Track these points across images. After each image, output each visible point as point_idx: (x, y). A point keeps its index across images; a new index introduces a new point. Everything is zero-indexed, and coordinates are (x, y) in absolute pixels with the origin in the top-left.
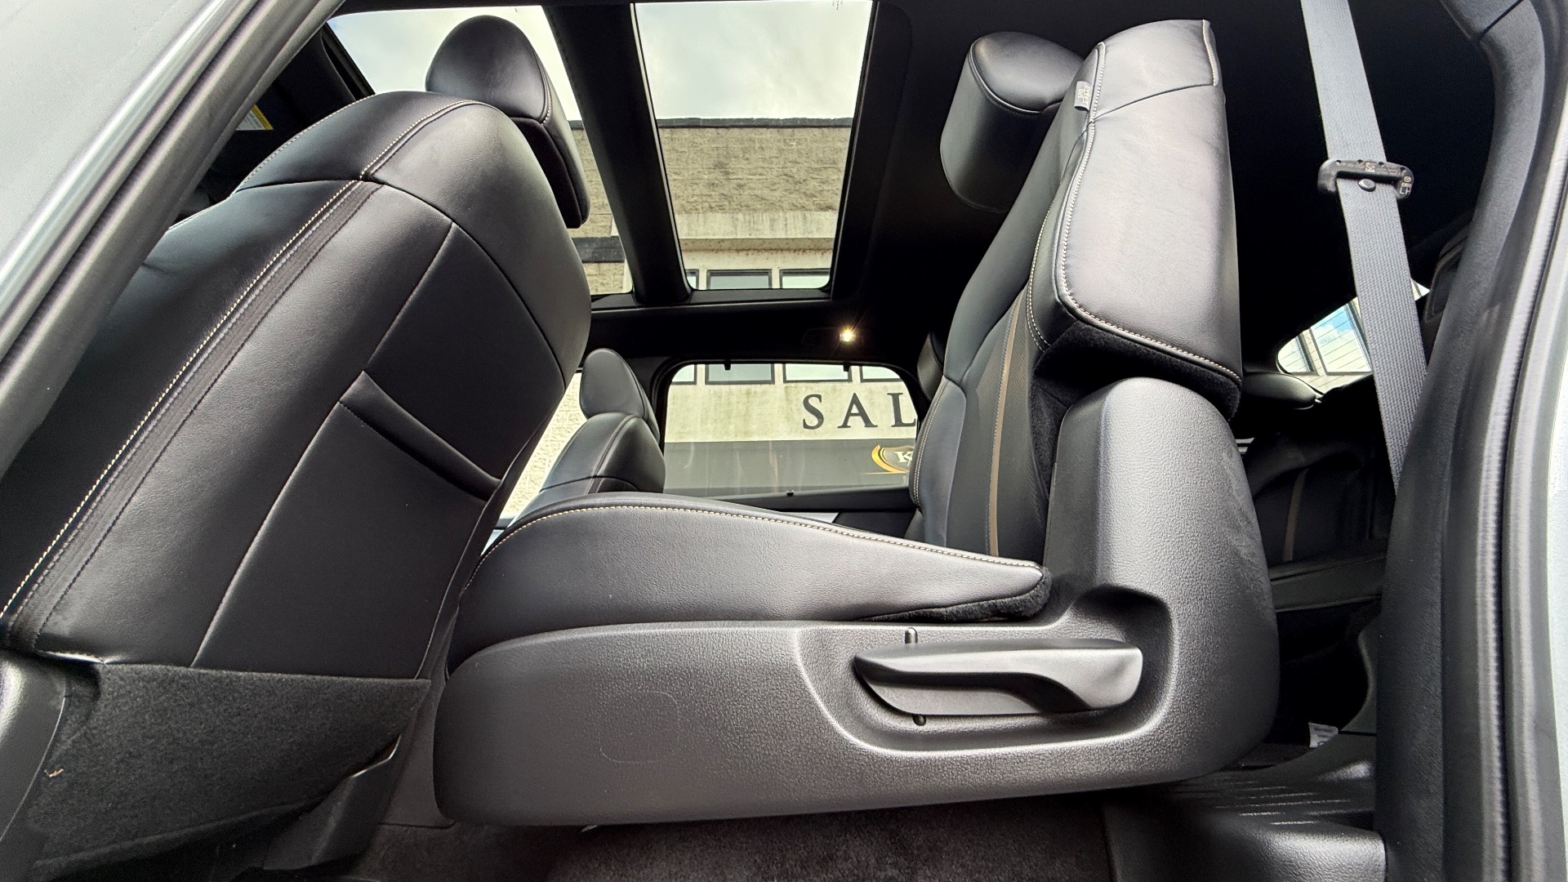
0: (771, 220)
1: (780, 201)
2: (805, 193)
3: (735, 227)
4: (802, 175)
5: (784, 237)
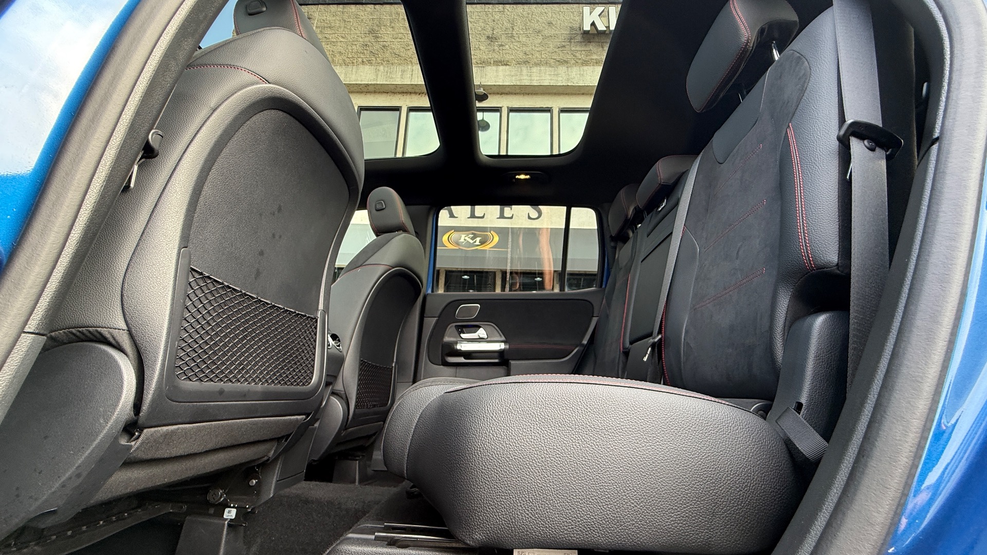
0: (402, 70)
3: (377, 75)
5: (409, 83)
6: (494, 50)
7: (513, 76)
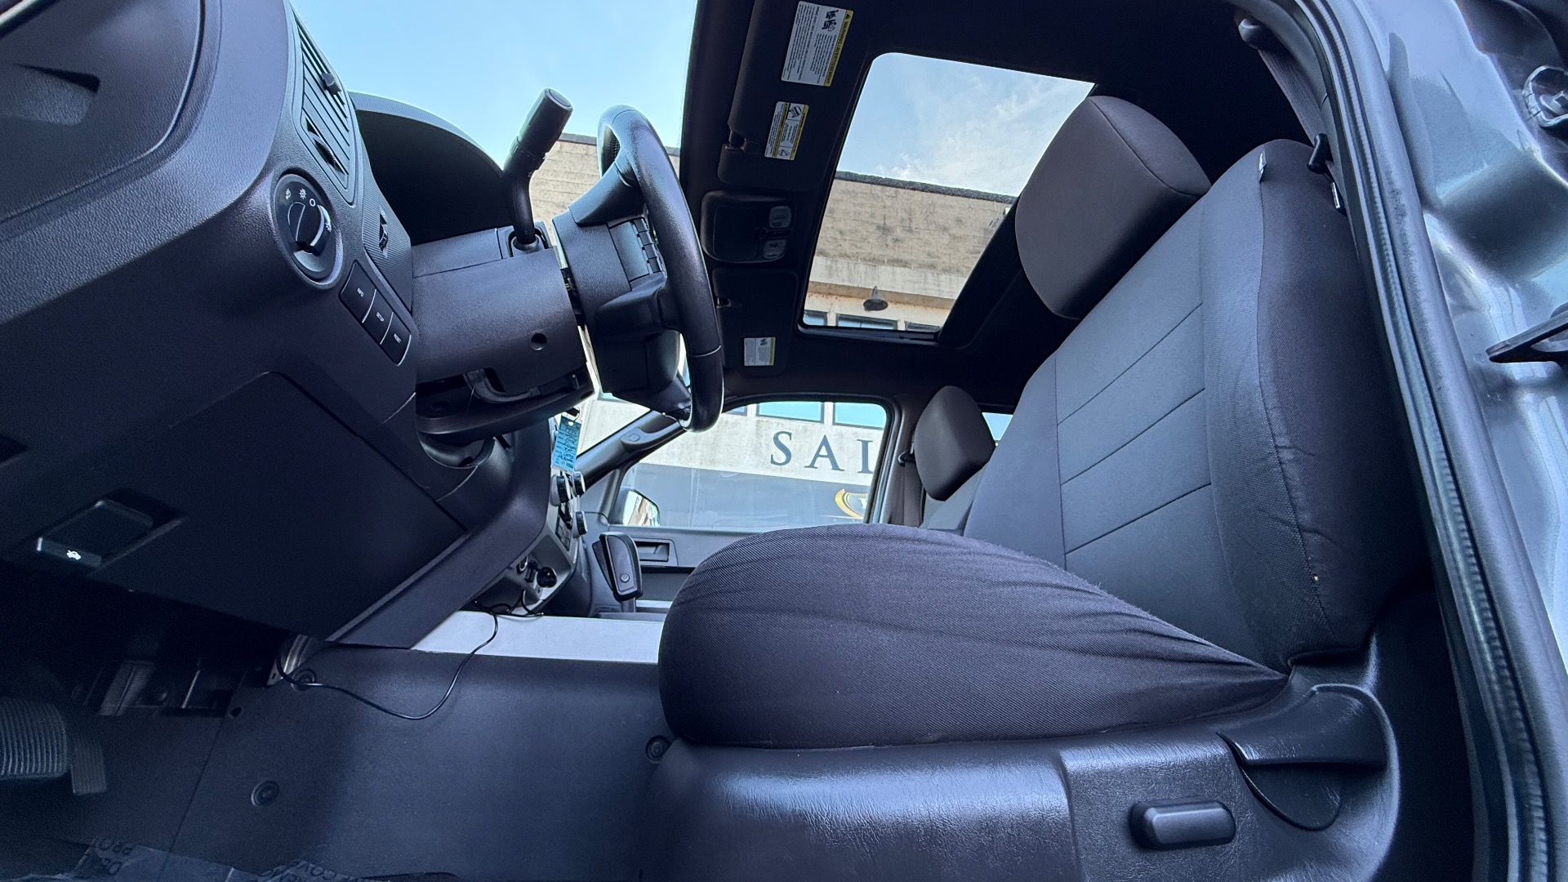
6: (887, 245)
7: (915, 282)
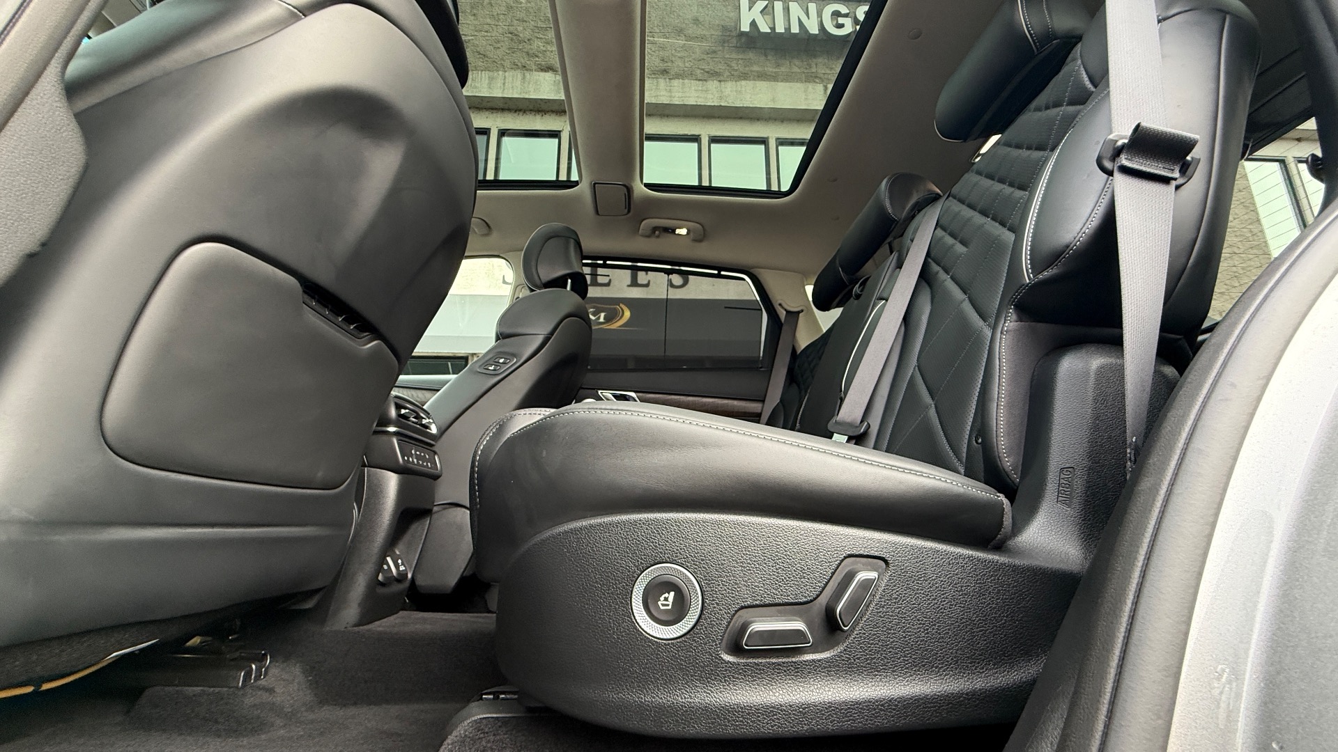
0: (489, 77)
1: (502, 59)
2: (528, 54)
4: (527, 34)
5: (500, 95)
